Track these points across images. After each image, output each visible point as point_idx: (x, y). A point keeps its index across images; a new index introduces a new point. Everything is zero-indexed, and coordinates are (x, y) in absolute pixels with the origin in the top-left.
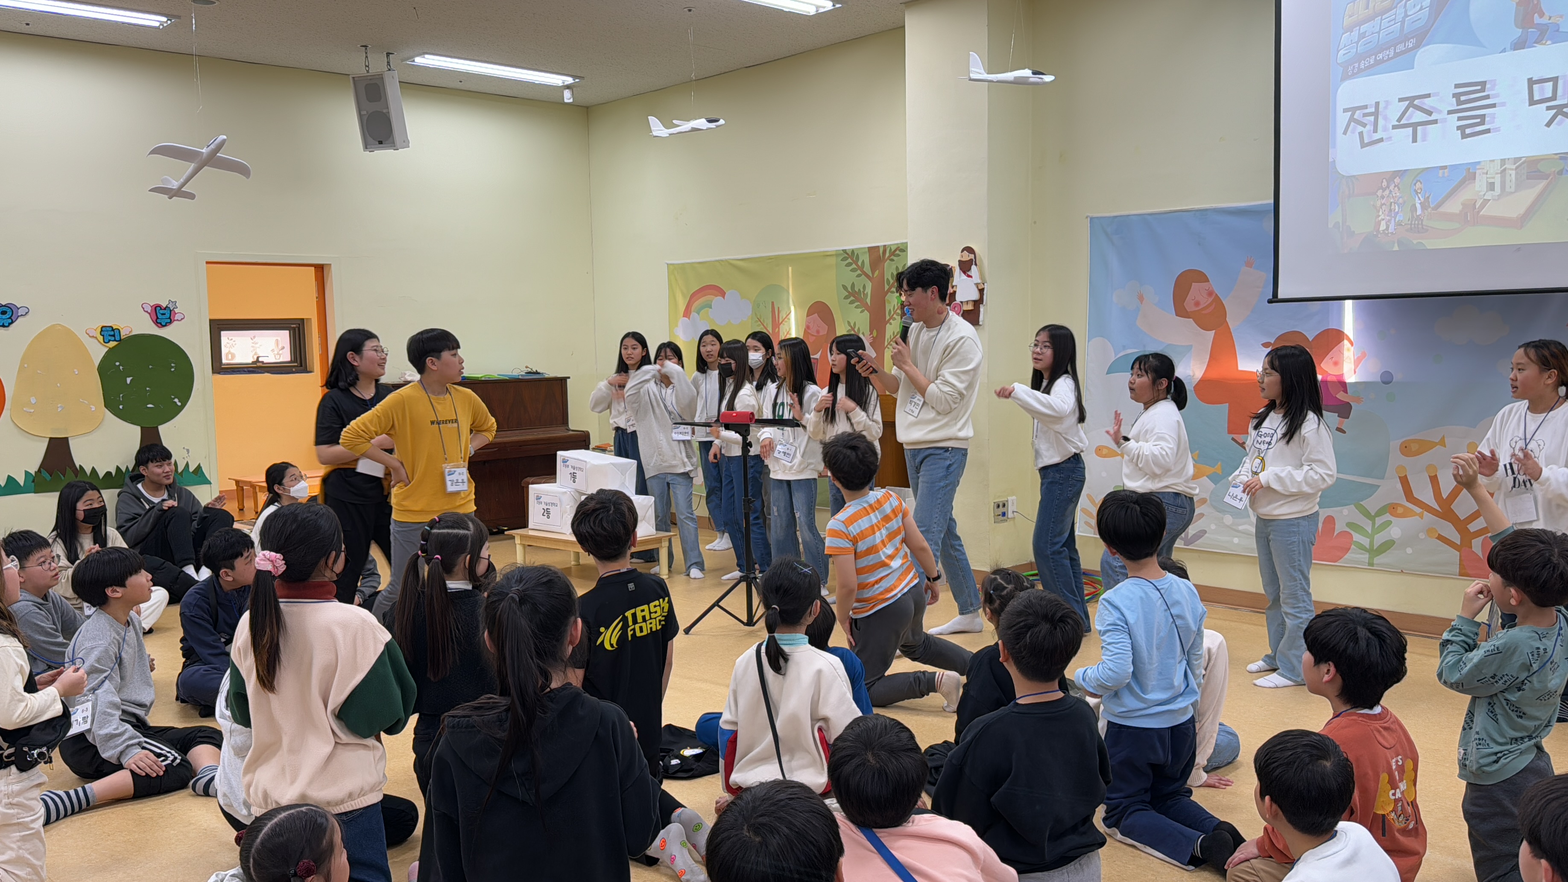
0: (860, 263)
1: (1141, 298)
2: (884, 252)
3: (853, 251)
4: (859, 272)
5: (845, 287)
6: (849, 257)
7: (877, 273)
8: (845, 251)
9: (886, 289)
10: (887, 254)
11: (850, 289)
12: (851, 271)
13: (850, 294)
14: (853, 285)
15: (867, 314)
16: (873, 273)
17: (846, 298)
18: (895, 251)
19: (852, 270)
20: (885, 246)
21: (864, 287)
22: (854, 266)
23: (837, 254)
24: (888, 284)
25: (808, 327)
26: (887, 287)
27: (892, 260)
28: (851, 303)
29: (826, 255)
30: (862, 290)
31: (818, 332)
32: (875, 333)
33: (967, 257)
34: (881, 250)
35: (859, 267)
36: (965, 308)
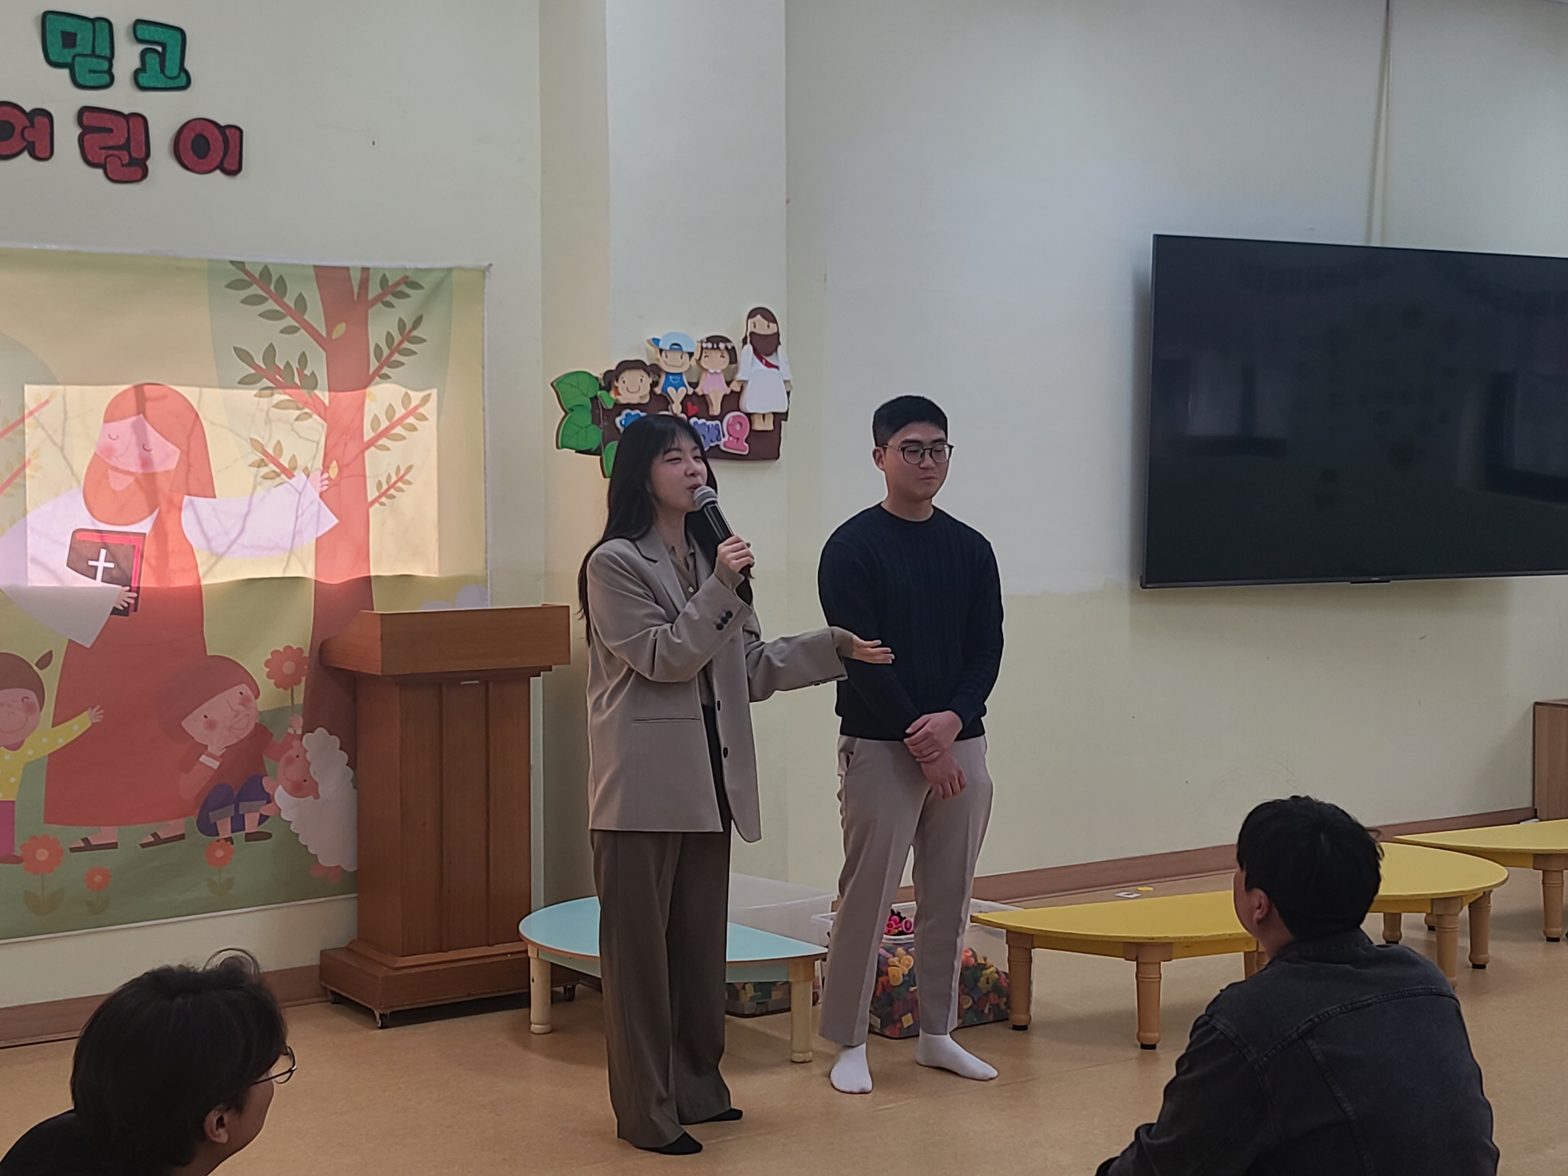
0: (290, 301)
2: (364, 283)
3: (266, 272)
4: (289, 321)
5: (243, 355)
6: (255, 281)
7: (340, 330)
8: (241, 266)
9: (371, 370)
10: (374, 290)
11: (258, 362)
12: (262, 315)
13: (260, 373)
14: (270, 353)
17: (243, 381)
18: (397, 284)
20: (365, 270)
21: (303, 359)
22: (271, 305)
23: (213, 271)
24: (378, 358)
26: (374, 364)
27: (389, 305)
28: (261, 393)
29: (175, 268)
30: (295, 365)
32: (334, 472)
33: (762, 327)
34: (356, 278)
35: (289, 312)
36: (759, 426)
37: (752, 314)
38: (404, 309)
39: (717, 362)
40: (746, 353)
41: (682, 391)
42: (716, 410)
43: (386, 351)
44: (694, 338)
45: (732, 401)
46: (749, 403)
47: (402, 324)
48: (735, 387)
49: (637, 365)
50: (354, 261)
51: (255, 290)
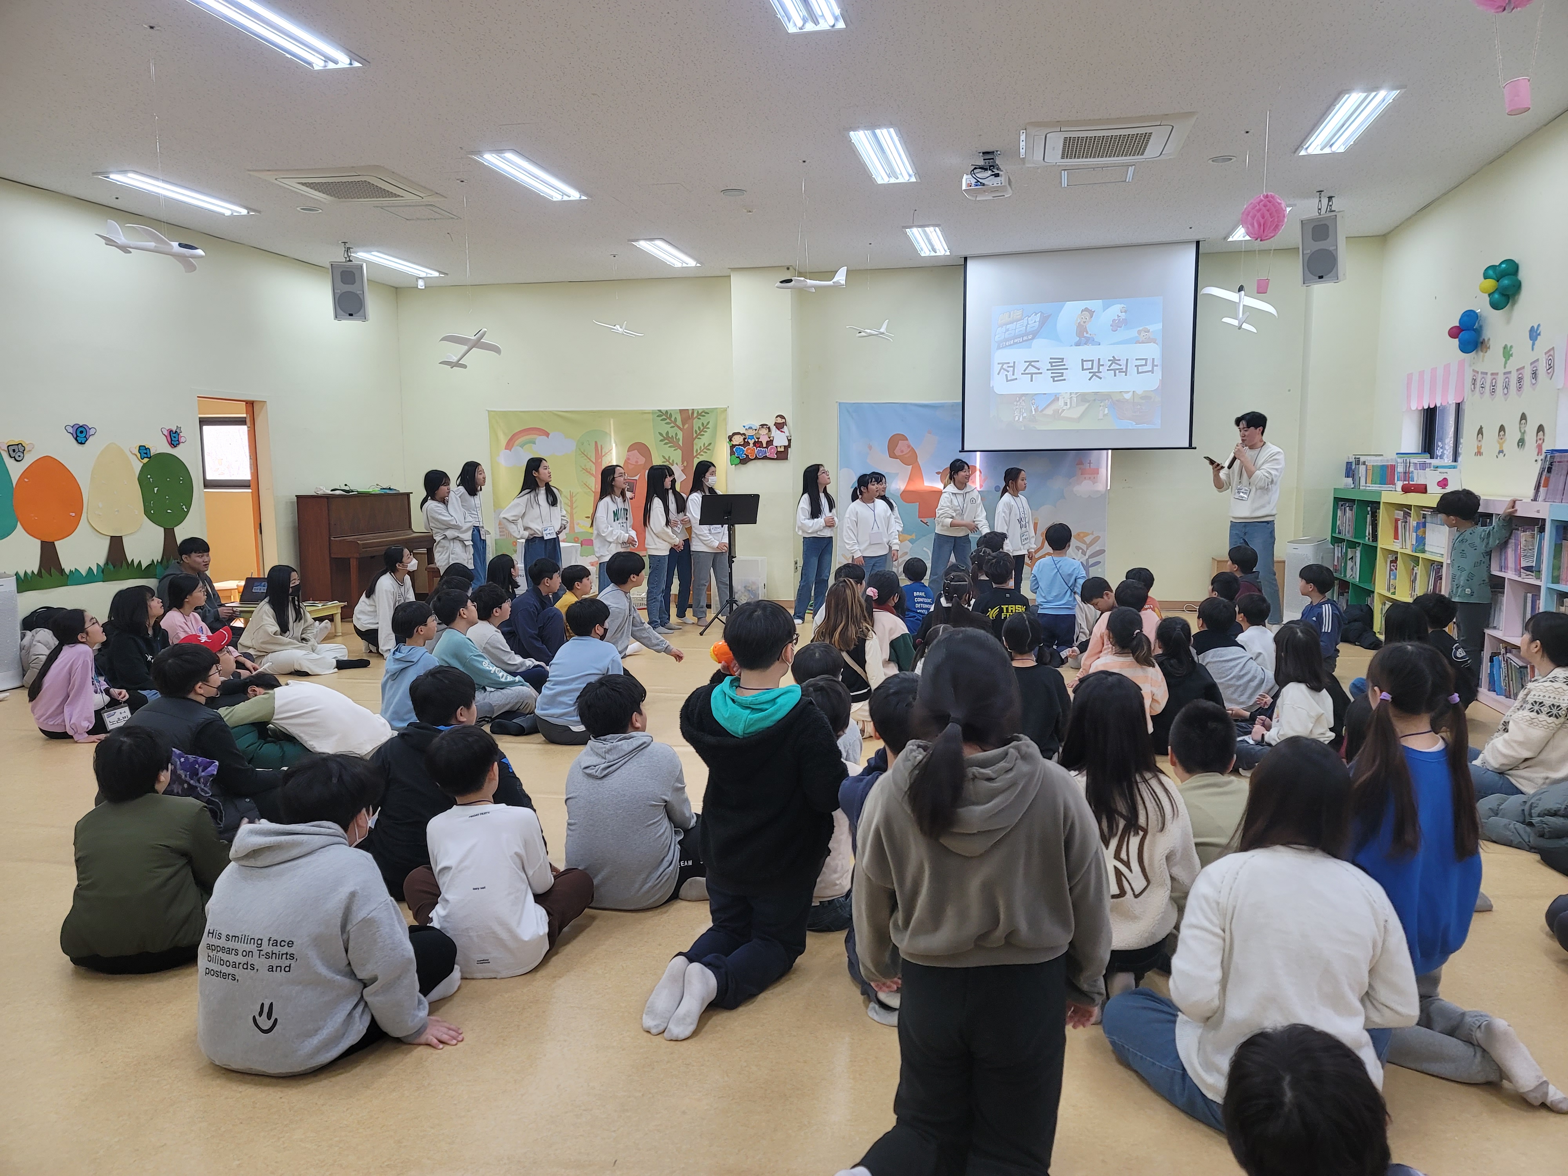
0: (673, 419)
1: (870, 448)
2: (693, 413)
3: (667, 412)
4: (672, 425)
5: (661, 434)
6: (665, 416)
7: (686, 426)
8: (660, 411)
9: (694, 437)
10: (695, 415)
11: (665, 436)
13: (665, 439)
14: (667, 433)
15: (679, 452)
16: (683, 426)
17: (661, 441)
18: (702, 413)
19: (667, 423)
21: (676, 434)
22: (668, 421)
23: (653, 412)
24: (696, 433)
25: (628, 459)
26: (695, 435)
27: (700, 419)
28: (666, 444)
29: (644, 413)
30: (675, 436)
31: (637, 462)
32: (685, 464)
33: (780, 420)
34: (690, 412)
35: (672, 422)
36: (779, 450)
37: (777, 417)
38: (704, 420)
39: (764, 431)
40: (773, 428)
41: (753, 440)
42: (765, 445)
43: (698, 432)
44: (757, 425)
45: (770, 443)
46: (775, 444)
47: (703, 424)
48: (771, 439)
49: (738, 433)
50: (690, 408)
51: (664, 417)
